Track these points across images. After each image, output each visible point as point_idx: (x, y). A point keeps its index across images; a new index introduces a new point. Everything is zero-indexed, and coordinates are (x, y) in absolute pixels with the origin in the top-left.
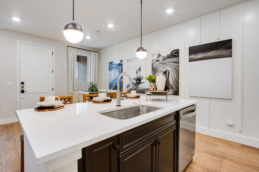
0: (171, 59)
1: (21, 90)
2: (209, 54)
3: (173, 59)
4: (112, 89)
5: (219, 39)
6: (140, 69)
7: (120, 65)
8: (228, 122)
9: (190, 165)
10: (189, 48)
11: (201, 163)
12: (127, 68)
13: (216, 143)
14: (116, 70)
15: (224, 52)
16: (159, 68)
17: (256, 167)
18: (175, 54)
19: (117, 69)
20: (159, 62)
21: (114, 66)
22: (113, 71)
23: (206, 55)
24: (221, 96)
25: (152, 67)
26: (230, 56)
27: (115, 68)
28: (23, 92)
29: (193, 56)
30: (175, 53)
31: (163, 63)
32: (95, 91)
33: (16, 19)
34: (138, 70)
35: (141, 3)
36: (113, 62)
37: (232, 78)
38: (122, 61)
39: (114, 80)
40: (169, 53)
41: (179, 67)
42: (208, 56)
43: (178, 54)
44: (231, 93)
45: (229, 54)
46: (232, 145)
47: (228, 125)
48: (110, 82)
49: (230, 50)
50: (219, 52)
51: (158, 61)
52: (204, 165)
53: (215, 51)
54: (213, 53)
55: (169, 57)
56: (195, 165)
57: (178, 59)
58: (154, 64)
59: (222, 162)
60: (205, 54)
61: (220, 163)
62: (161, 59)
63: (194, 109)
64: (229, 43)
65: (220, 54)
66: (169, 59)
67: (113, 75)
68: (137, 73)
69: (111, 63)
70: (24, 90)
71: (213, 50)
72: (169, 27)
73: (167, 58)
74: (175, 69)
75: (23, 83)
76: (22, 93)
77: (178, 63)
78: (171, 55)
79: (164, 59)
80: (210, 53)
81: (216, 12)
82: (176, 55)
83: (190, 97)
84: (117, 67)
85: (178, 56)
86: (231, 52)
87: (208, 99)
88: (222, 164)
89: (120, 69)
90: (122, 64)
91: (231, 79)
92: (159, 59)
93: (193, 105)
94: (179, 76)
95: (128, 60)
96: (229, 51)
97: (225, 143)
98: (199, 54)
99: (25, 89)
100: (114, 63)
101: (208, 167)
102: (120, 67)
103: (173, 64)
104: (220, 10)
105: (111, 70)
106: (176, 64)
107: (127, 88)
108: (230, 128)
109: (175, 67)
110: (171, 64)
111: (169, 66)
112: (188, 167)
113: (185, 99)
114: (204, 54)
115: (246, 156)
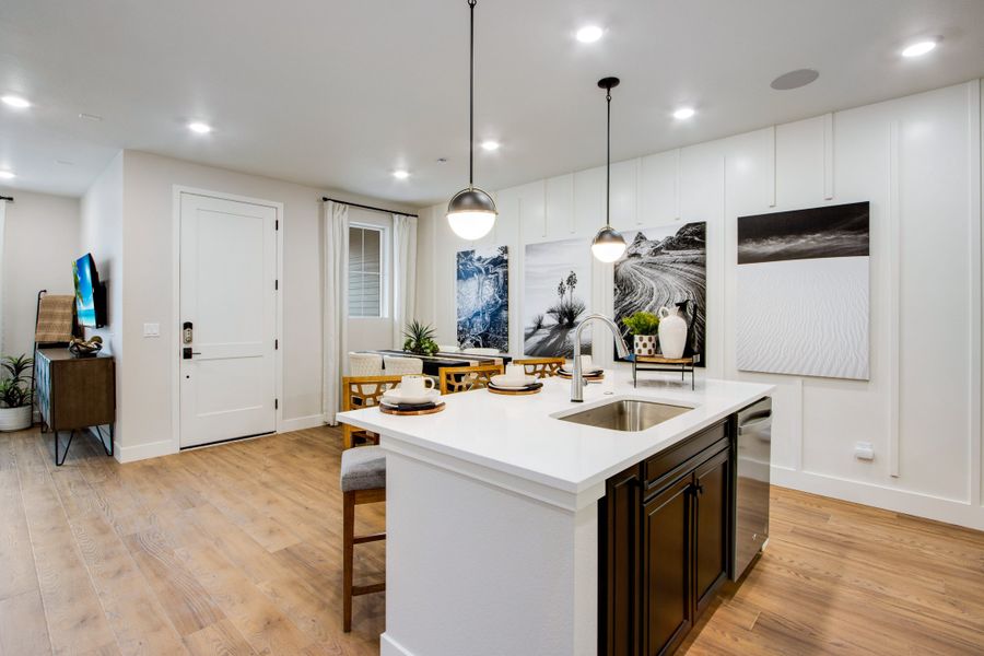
0: (680, 252)
1: (185, 349)
2: (802, 243)
3: (685, 252)
4: (468, 342)
5: (830, 199)
6: (572, 281)
7: (501, 262)
8: (858, 448)
9: (756, 562)
10: (739, 219)
11: (786, 560)
12: (527, 273)
13: (824, 510)
14: (485, 279)
15: (847, 240)
16: (639, 279)
17: (935, 565)
18: (693, 237)
19: (490, 276)
20: (640, 261)
21: (477, 264)
22: (472, 283)
23: (792, 244)
24: (838, 372)
25: (616, 276)
26: (865, 252)
27: (480, 271)
28: (188, 354)
29: (751, 248)
30: (691, 234)
31: (651, 265)
32: (432, 352)
33: (200, 128)
34: (565, 283)
35: (609, 101)
36: (473, 252)
37: (870, 318)
38: (505, 250)
39: (477, 314)
40: (673, 234)
41: (704, 278)
42: (800, 249)
43: (703, 238)
44: (866, 359)
45: (860, 245)
46: (870, 516)
47: (860, 459)
48: (463, 318)
49: (865, 235)
50: (832, 237)
51: (635, 255)
52: (796, 564)
53: (818, 235)
54: (814, 239)
55: (672, 245)
56: (769, 565)
57: (704, 254)
58: (623, 266)
59: (843, 557)
60: (789, 242)
61: (839, 559)
62: (645, 249)
63: (767, 409)
64: (859, 215)
65: (835, 243)
66: (671, 252)
67: (473, 296)
68: (562, 291)
69: (466, 254)
70: (190, 349)
71: (813, 233)
72: (674, 148)
73: (668, 249)
74: (693, 284)
75: (188, 326)
76: (185, 357)
77: (703, 265)
78: (679, 240)
79: (657, 251)
80: (803, 241)
81: (822, 117)
82: (696, 239)
83: (743, 374)
84: (487, 270)
85: (702, 245)
86: (867, 240)
87: (799, 381)
88: (843, 561)
89: (501, 276)
90: (507, 261)
91: (867, 319)
92: (639, 250)
93: (764, 399)
94: (705, 307)
95: (529, 249)
96: (860, 236)
97: (852, 511)
98: (771, 242)
99: (195, 347)
100: (476, 256)
101: (805, 567)
102: (500, 271)
103: (687, 268)
104: (833, 113)
105: (465, 279)
106: (696, 270)
107: (526, 339)
108: (866, 465)
109: (694, 277)
110: (681, 266)
111: (674, 274)
112: (752, 568)
113: (724, 379)
114: (787, 243)
115: (907, 540)
